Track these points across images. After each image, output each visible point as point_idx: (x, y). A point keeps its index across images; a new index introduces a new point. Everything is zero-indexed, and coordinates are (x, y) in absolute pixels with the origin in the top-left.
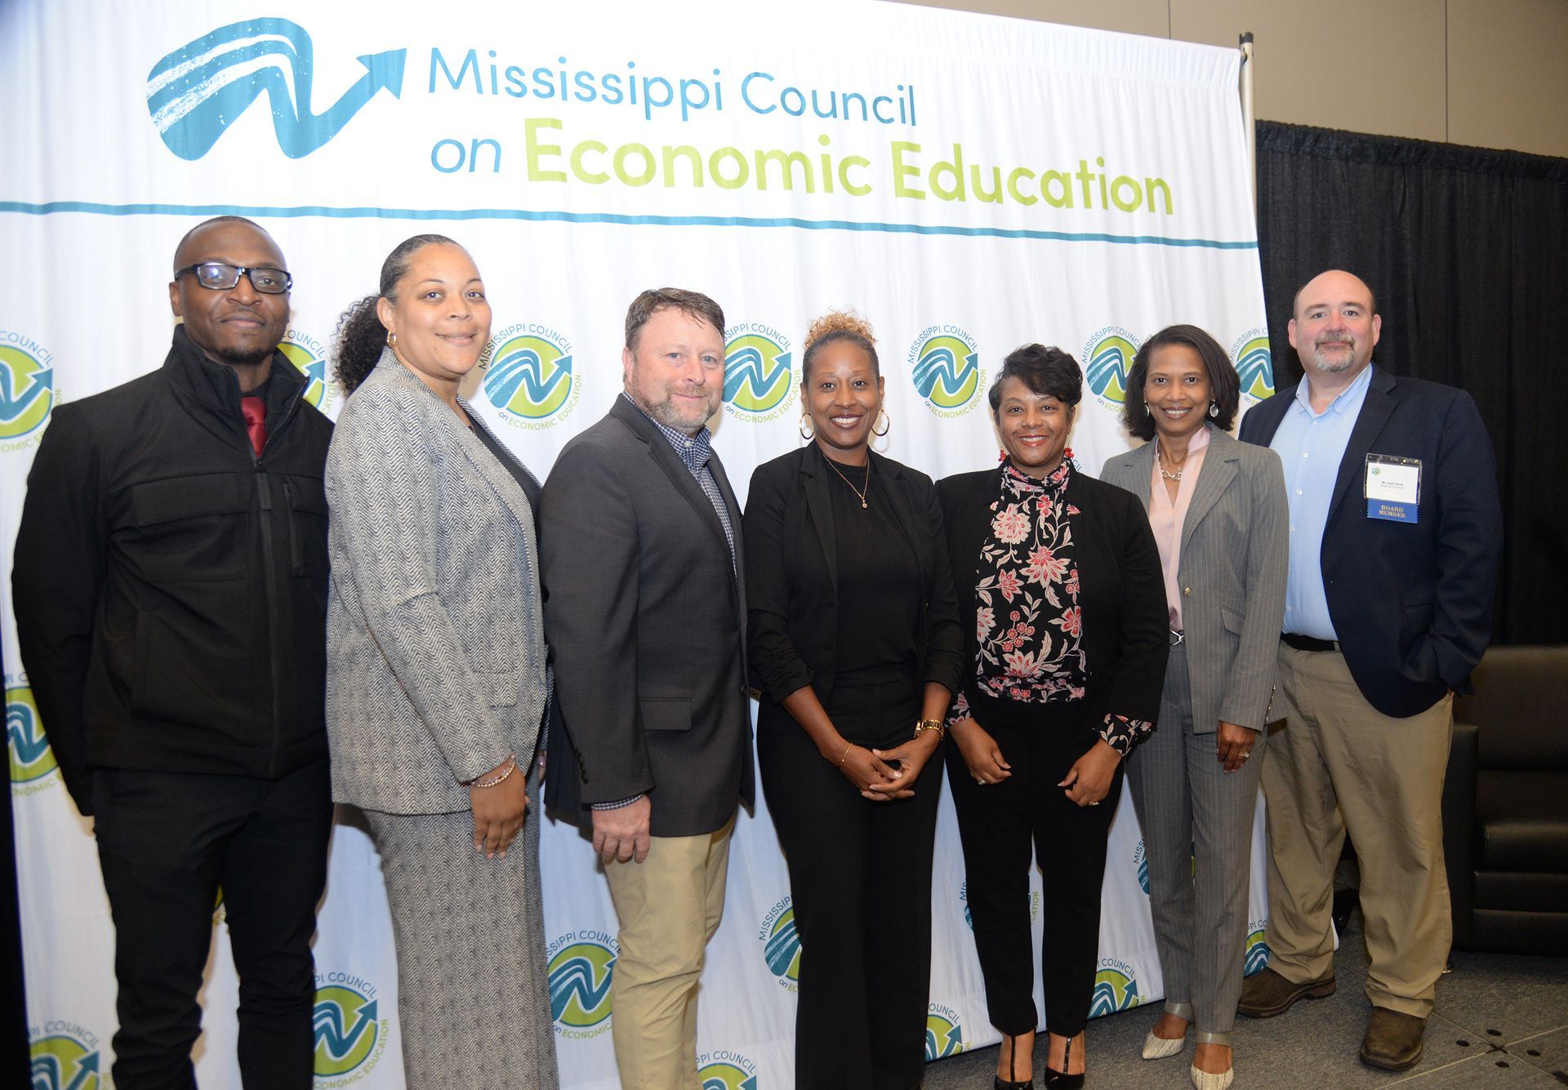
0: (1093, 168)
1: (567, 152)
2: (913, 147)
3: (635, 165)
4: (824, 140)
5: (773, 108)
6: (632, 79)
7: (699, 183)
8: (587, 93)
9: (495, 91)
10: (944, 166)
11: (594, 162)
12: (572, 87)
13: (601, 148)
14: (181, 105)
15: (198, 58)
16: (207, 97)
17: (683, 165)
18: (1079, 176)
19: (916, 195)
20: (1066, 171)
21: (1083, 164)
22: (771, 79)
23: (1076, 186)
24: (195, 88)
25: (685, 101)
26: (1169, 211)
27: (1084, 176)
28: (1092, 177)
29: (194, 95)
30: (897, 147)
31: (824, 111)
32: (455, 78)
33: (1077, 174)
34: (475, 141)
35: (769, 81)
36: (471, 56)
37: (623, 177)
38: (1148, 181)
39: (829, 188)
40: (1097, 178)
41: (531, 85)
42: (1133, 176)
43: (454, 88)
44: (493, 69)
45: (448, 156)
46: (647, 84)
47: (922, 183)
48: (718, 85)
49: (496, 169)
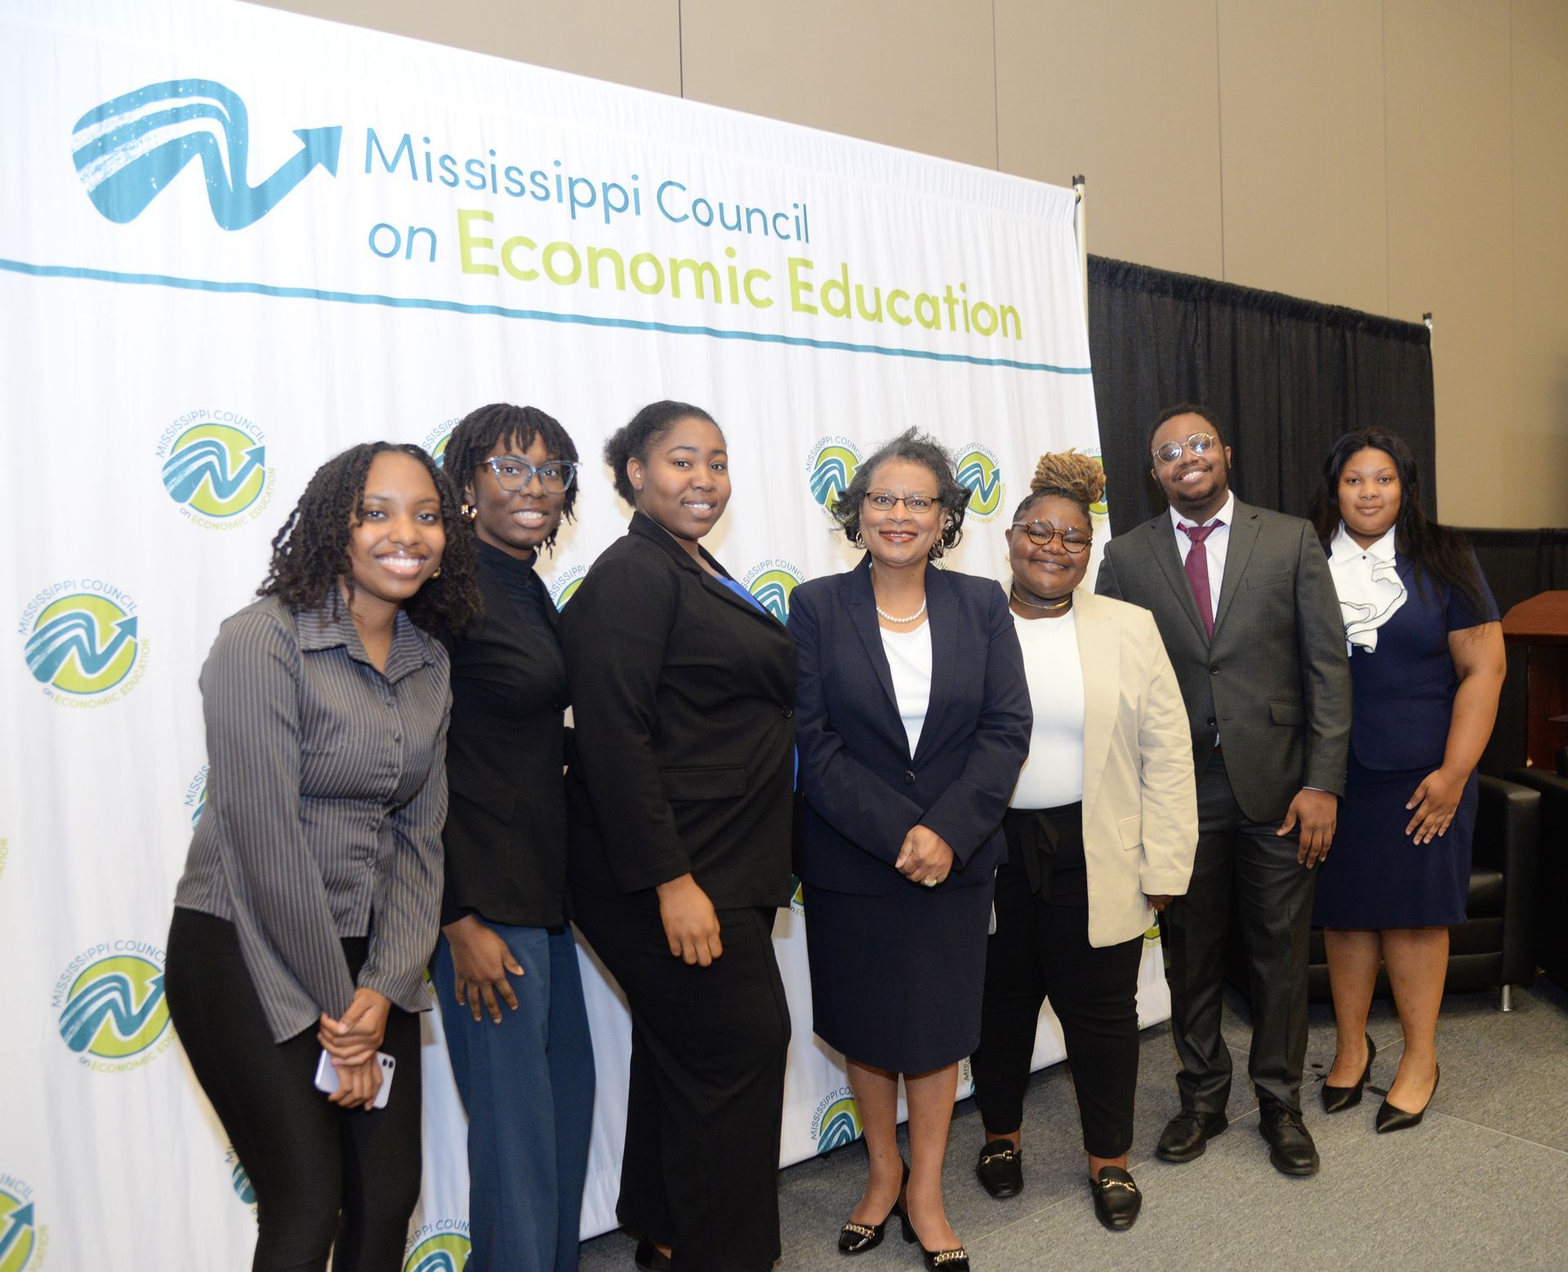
0: (957, 294)
1: (499, 244)
2: (807, 264)
3: (562, 264)
4: (730, 252)
5: (686, 217)
6: (558, 177)
7: (621, 286)
8: (516, 188)
9: (430, 179)
10: (832, 284)
11: (522, 258)
12: (502, 181)
13: (531, 245)
14: (108, 162)
15: (127, 114)
16: (137, 157)
17: (606, 266)
18: (946, 300)
19: (811, 310)
20: (936, 294)
21: (949, 289)
22: (684, 189)
23: (943, 308)
24: (124, 146)
25: (607, 204)
26: (1019, 336)
27: (950, 300)
28: (957, 302)
29: (121, 154)
30: (793, 263)
31: (730, 225)
32: (390, 161)
33: (944, 298)
34: (411, 228)
35: (681, 191)
36: (407, 140)
37: (553, 276)
38: (1002, 307)
39: (735, 299)
40: (961, 302)
41: (463, 175)
42: (990, 302)
43: (388, 171)
44: (428, 155)
45: (385, 241)
46: (572, 183)
47: (815, 299)
48: (636, 191)
49: (432, 258)
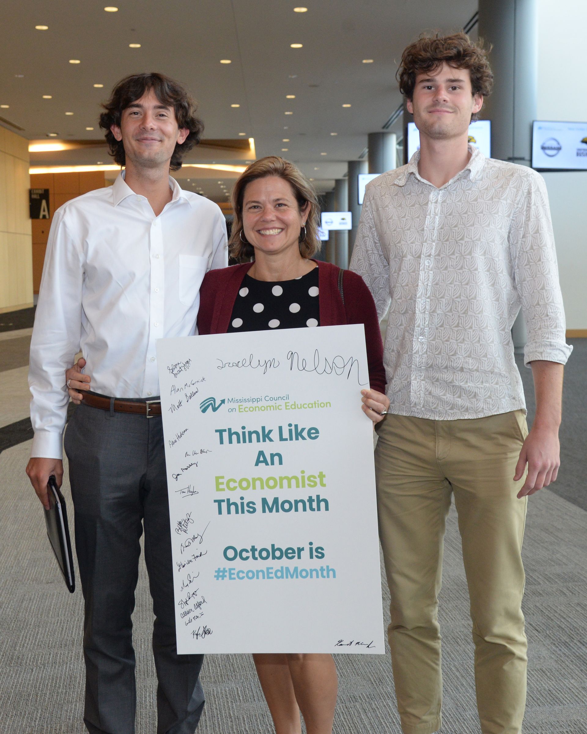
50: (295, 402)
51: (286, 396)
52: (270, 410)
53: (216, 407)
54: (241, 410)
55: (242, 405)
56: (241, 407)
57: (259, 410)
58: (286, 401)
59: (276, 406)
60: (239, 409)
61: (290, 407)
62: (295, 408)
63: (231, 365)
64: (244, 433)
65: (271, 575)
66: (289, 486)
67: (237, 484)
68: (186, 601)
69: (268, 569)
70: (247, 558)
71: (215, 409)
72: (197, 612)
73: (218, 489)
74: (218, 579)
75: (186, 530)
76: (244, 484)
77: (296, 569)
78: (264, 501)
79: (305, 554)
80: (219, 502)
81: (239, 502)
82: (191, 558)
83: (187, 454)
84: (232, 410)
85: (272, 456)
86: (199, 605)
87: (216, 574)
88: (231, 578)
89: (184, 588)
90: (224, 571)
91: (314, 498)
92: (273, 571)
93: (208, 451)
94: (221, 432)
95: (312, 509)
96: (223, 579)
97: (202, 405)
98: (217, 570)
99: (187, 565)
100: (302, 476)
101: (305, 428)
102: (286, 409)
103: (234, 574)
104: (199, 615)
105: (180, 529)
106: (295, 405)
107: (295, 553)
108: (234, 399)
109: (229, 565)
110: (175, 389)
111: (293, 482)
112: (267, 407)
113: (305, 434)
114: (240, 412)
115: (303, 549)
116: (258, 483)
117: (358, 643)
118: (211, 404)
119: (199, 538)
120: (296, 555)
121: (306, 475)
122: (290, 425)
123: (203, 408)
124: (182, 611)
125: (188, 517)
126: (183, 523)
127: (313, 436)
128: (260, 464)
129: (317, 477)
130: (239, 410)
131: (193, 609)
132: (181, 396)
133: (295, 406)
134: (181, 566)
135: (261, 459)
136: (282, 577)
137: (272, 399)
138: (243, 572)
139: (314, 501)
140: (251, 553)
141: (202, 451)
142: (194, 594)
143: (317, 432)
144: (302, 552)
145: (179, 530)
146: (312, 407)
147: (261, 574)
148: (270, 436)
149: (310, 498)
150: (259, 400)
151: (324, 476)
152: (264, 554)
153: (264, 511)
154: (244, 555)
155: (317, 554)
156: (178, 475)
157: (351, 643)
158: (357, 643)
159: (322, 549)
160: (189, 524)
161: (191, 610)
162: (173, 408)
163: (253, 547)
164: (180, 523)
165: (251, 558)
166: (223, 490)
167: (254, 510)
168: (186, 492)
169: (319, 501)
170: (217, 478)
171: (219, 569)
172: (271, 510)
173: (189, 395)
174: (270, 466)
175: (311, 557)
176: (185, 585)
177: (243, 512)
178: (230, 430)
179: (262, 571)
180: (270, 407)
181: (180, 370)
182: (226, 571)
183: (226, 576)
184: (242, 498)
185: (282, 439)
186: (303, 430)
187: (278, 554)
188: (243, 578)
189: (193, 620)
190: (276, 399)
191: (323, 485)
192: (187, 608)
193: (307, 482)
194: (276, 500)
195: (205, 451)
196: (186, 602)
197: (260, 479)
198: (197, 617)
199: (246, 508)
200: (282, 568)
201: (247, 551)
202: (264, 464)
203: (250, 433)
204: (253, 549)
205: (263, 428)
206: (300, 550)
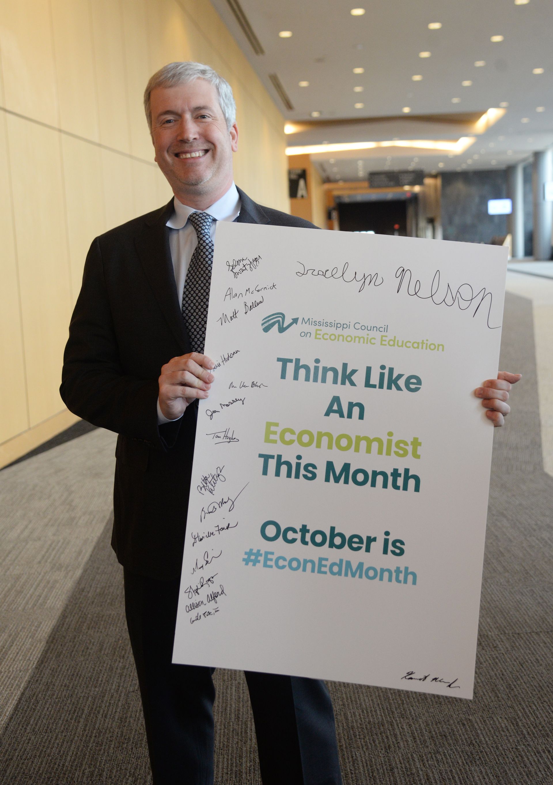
50: (395, 337)
51: (383, 327)
52: (359, 342)
53: (284, 326)
54: (318, 336)
55: (321, 330)
56: (318, 332)
57: (343, 341)
58: (383, 334)
59: (368, 338)
60: (316, 334)
61: (386, 343)
62: (394, 345)
63: (316, 273)
64: (316, 369)
65: (323, 569)
66: (369, 451)
67: (295, 437)
68: (197, 589)
69: (321, 559)
70: (294, 541)
71: (282, 330)
72: (210, 606)
73: (267, 440)
74: (247, 564)
75: (213, 489)
76: (306, 438)
77: (361, 565)
78: (330, 466)
79: (377, 547)
80: (266, 458)
81: (294, 462)
82: (214, 530)
83: (231, 386)
84: (306, 335)
85: (351, 405)
86: (214, 597)
87: (246, 557)
88: (265, 565)
89: (197, 570)
90: (258, 554)
91: (401, 471)
92: (328, 563)
93: (262, 386)
94: (285, 362)
95: (396, 487)
96: (254, 565)
97: (265, 321)
98: (248, 551)
99: (205, 538)
100: (388, 440)
101: (403, 375)
102: (381, 344)
103: (271, 560)
104: (213, 612)
105: (204, 486)
106: (394, 341)
107: (362, 543)
108: (311, 320)
109: (265, 546)
110: (231, 294)
111: (375, 446)
112: (355, 337)
113: (401, 382)
114: (316, 338)
115: (375, 539)
116: (325, 440)
117: (435, 679)
118: (278, 321)
119: (230, 503)
120: (364, 546)
121: (395, 439)
122: (383, 367)
123: (266, 325)
124: (189, 602)
125: (219, 472)
126: (209, 479)
127: (413, 386)
128: (331, 414)
129: (409, 443)
130: (316, 336)
131: (205, 601)
132: (238, 304)
133: (394, 343)
134: (197, 539)
135: (335, 407)
136: (339, 573)
137: (364, 328)
138: (285, 559)
139: (400, 475)
140: (300, 534)
141: (253, 385)
142: (209, 580)
143: (419, 382)
144: (373, 544)
145: (203, 489)
146: (418, 347)
147: (309, 566)
148: (353, 378)
149: (396, 470)
150: (345, 326)
151: (420, 444)
152: (319, 538)
153: (327, 480)
154: (290, 535)
155: (394, 549)
156: (215, 412)
157: (426, 677)
158: (433, 679)
159: (402, 543)
160: (219, 482)
161: (202, 602)
162: (224, 319)
163: (304, 526)
164: (205, 479)
165: (299, 541)
166: (275, 442)
167: (314, 476)
168: (222, 437)
169: (407, 477)
170: (269, 425)
171: (251, 550)
172: (337, 480)
173: (249, 304)
174: (346, 419)
175: (385, 552)
176: (199, 566)
177: (297, 476)
178: (298, 361)
179: (312, 562)
180: (360, 338)
181: (244, 268)
182: (261, 555)
183: (259, 562)
184: (299, 457)
185: (368, 384)
186: (400, 376)
187: (338, 541)
188: (283, 567)
189: (202, 617)
190: (369, 329)
191: (416, 456)
192: (196, 599)
193: (394, 448)
194: (346, 467)
195: (258, 384)
196: (196, 591)
197: (329, 435)
198: (209, 613)
199: (302, 472)
200: (341, 561)
201: (294, 531)
202: (338, 415)
203: (325, 370)
204: (304, 530)
205: (345, 366)
206: (370, 540)
